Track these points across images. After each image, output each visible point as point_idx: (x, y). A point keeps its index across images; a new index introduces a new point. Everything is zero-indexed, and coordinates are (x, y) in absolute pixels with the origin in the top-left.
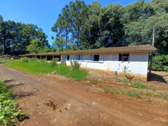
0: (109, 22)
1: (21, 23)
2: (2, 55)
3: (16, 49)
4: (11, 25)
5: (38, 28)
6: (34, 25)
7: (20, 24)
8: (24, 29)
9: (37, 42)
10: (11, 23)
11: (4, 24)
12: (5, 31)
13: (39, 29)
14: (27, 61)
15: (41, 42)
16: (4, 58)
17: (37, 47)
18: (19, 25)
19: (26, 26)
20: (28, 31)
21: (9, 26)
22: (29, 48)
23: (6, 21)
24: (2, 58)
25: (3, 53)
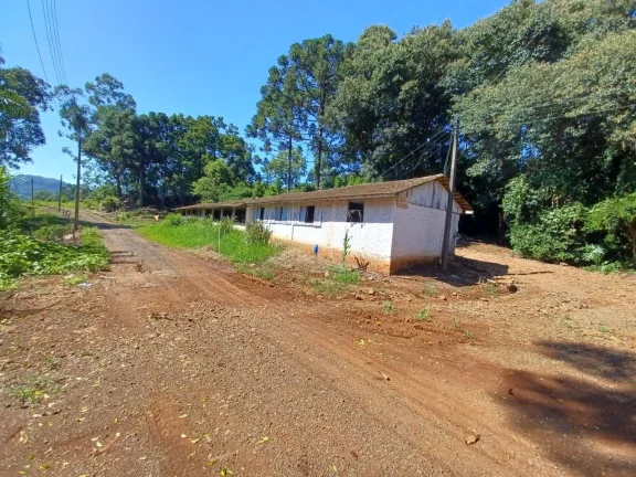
0: (402, 96)
1: (182, 115)
2: (138, 207)
3: (170, 192)
4: (156, 125)
5: (224, 126)
6: (213, 118)
7: (179, 119)
8: (189, 134)
9: (218, 168)
10: (156, 120)
11: (139, 122)
12: (143, 142)
13: (227, 128)
14: (177, 223)
15: (229, 169)
16: (141, 216)
17: (217, 184)
18: (176, 121)
19: (193, 123)
20: (197, 138)
21: (151, 128)
22: (197, 187)
23: (143, 115)
24: (137, 215)
25: (139, 202)
